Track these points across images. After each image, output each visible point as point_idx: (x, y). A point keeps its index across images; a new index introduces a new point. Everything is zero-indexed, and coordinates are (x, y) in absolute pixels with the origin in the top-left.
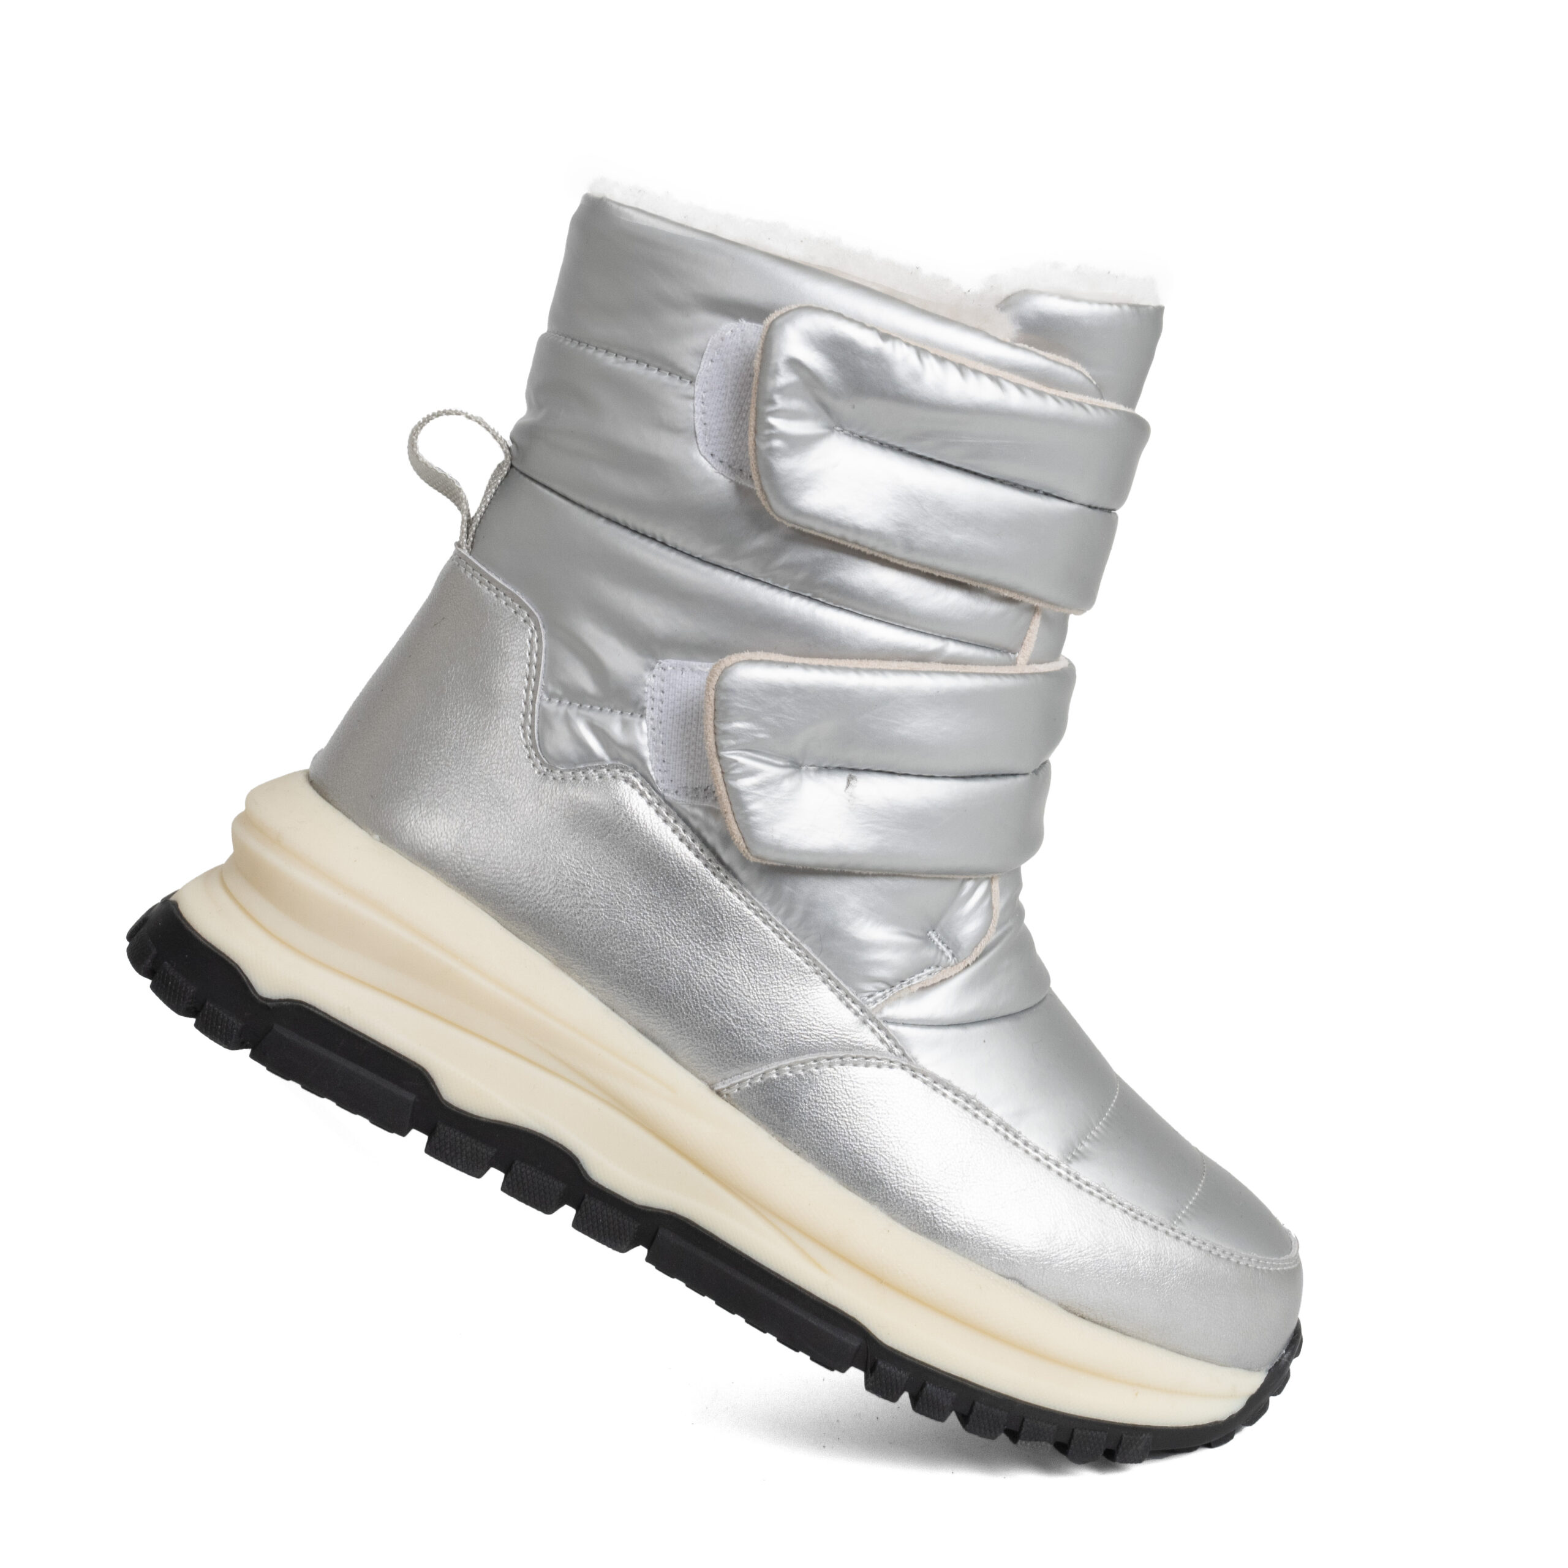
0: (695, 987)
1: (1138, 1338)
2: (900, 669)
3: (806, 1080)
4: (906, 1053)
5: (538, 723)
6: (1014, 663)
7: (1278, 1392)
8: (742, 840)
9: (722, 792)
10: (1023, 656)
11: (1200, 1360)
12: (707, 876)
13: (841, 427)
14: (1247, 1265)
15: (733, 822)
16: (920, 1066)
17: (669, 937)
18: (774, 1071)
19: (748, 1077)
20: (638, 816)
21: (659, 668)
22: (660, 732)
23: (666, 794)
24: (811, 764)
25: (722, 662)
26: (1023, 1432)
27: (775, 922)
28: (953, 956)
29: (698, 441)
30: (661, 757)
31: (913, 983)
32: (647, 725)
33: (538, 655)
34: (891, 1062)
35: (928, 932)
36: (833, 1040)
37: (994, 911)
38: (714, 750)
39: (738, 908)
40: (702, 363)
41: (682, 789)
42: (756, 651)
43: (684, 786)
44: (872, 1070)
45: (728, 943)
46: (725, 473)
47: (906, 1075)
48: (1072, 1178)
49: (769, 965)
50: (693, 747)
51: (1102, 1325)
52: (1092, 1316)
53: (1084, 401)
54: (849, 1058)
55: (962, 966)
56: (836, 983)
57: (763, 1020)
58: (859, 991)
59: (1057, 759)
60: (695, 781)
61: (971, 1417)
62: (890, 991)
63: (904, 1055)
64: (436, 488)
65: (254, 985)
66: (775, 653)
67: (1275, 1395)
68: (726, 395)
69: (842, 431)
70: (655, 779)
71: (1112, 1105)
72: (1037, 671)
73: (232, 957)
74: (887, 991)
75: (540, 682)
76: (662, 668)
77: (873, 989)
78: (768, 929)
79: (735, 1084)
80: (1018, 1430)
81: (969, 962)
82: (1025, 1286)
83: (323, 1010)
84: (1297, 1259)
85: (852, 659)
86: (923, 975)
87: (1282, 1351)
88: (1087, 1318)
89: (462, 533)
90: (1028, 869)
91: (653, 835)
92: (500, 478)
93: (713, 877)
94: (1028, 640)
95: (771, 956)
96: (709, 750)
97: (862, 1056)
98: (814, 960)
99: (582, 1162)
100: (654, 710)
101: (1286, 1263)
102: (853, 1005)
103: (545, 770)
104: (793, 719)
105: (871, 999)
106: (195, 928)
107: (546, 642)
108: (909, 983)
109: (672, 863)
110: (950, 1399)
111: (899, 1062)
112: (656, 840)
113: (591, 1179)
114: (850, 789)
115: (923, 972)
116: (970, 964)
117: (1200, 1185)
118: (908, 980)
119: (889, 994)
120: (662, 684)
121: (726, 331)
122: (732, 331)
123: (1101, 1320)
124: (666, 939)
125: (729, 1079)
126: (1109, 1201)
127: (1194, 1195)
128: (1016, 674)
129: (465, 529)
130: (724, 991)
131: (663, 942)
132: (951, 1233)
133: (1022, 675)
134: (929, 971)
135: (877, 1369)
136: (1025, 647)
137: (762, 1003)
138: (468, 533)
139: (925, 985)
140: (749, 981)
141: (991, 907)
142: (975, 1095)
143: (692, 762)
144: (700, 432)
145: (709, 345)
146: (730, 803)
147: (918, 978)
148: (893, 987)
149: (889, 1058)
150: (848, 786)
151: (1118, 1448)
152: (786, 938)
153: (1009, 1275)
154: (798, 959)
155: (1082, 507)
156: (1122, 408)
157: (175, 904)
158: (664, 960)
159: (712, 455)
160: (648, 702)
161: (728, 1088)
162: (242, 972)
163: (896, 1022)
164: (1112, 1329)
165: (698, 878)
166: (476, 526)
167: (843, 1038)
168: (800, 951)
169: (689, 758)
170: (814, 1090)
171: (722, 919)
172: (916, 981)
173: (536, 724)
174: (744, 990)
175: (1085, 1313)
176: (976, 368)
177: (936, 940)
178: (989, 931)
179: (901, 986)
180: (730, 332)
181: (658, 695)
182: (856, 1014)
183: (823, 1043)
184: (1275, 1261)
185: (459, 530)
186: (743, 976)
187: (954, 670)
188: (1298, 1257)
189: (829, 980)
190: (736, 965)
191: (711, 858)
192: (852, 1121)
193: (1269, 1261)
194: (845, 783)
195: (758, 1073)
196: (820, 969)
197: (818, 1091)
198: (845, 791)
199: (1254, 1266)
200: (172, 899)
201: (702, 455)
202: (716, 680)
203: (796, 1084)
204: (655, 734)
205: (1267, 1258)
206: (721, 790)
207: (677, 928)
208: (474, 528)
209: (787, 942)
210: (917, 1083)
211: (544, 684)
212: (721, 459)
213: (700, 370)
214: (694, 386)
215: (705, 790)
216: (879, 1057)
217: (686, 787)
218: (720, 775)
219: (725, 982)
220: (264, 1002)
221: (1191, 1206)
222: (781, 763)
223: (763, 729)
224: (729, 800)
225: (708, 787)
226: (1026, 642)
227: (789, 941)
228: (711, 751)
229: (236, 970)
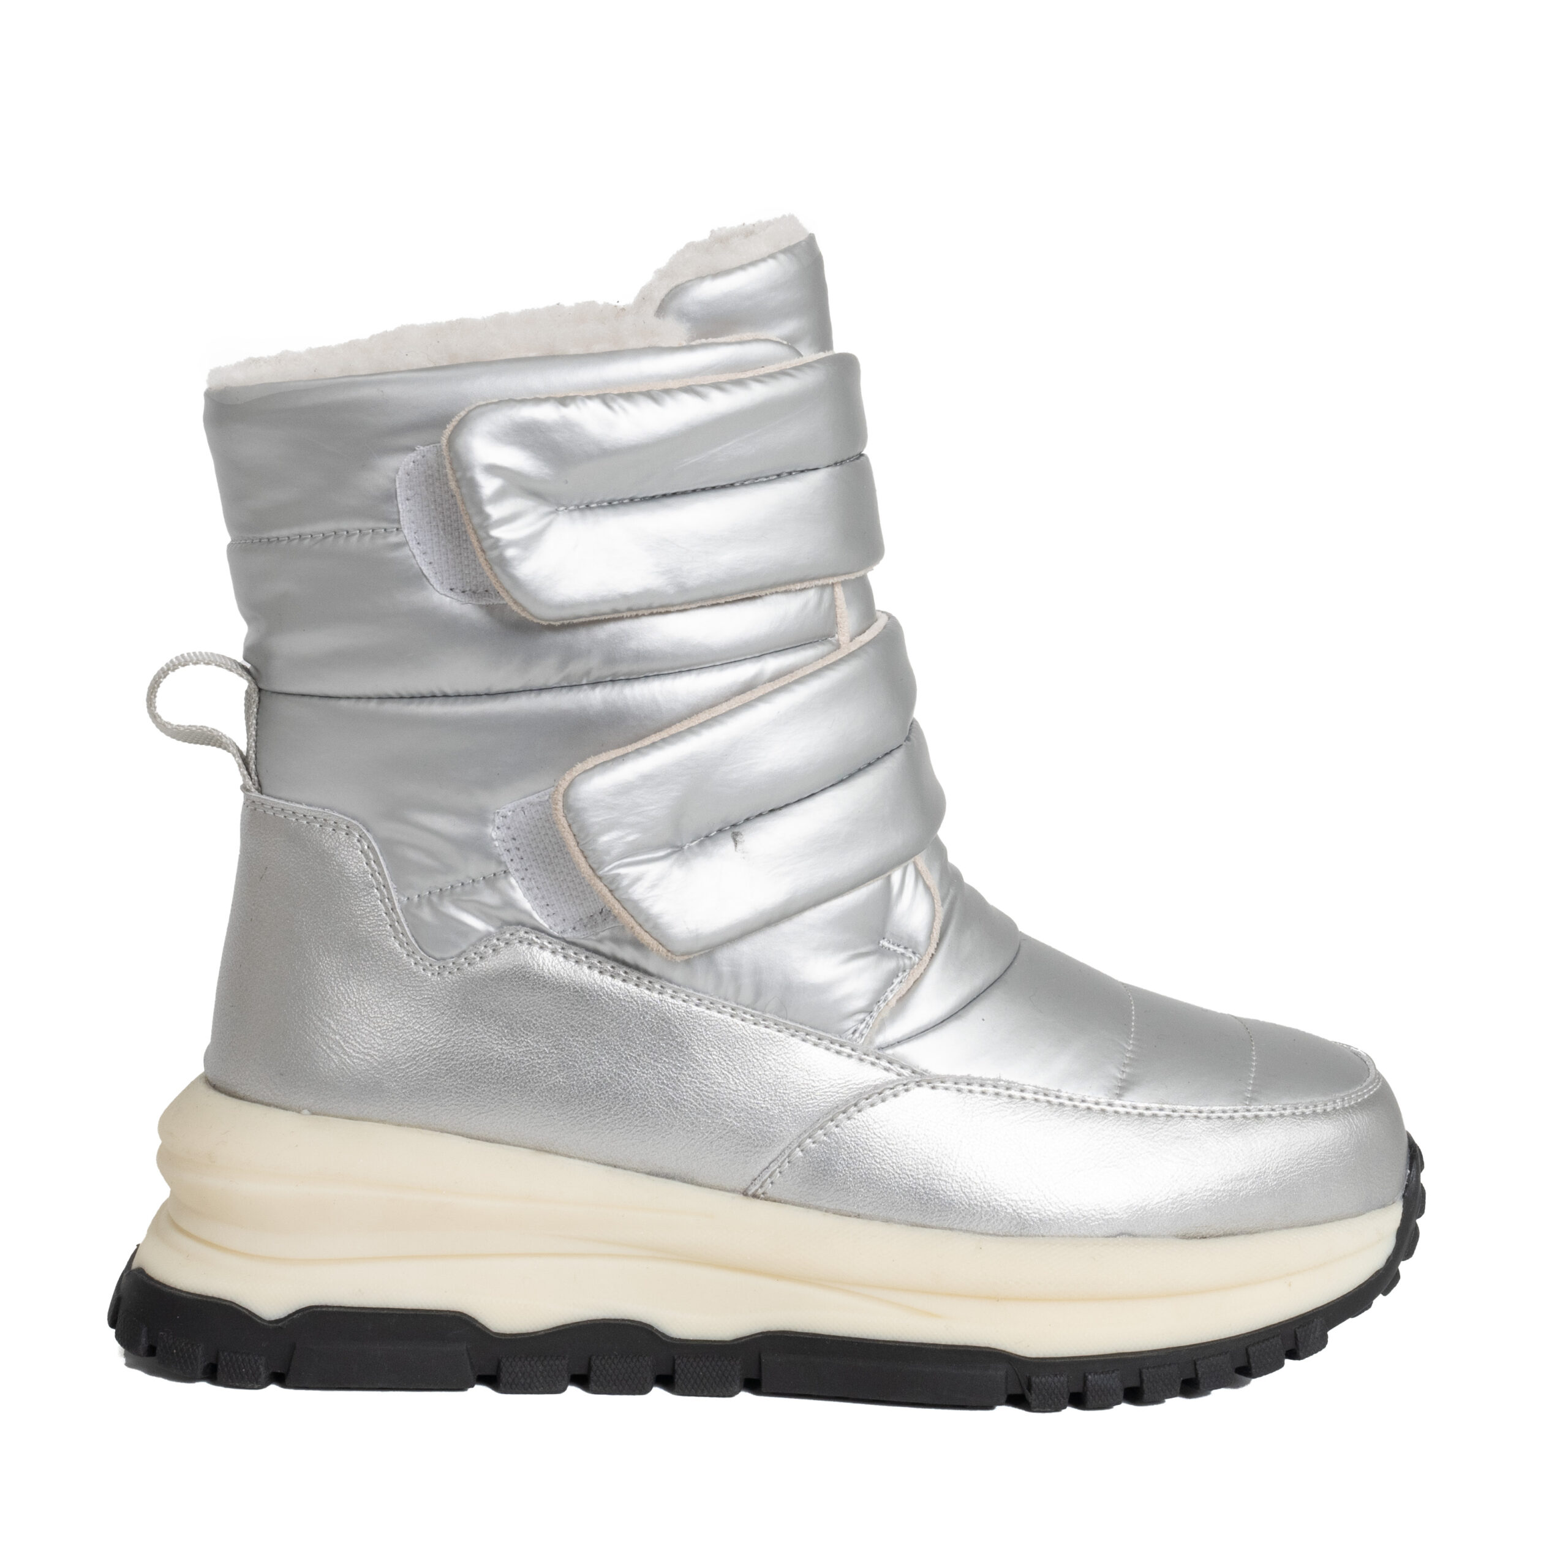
0: (682, 1106)
1: (1265, 1230)
2: (732, 708)
3: (832, 1143)
4: (915, 1069)
5: (408, 927)
6: (838, 646)
7: (1421, 1212)
8: (660, 946)
9: (619, 909)
10: (843, 634)
11: (1333, 1221)
12: (643, 995)
13: (563, 505)
14: (1334, 1108)
15: (643, 933)
16: (934, 1075)
17: (634, 1070)
18: (798, 1149)
19: (775, 1167)
20: (549, 970)
21: (499, 819)
22: (530, 879)
23: (565, 936)
24: (691, 840)
25: (559, 786)
26: (1200, 1375)
27: (729, 1006)
28: (914, 953)
29: (432, 583)
30: (544, 903)
31: (889, 999)
32: (515, 879)
33: (377, 862)
34: (905, 1085)
35: (879, 943)
36: (839, 1092)
37: (932, 890)
38: (591, 872)
39: (687, 1011)
40: (400, 506)
41: (578, 923)
42: (586, 760)
43: (578, 919)
44: (892, 1102)
45: (694, 1049)
46: (473, 600)
47: (925, 1090)
48: (1130, 1110)
49: (743, 1051)
50: (569, 878)
51: (1226, 1235)
52: (1212, 1232)
53: (783, 368)
54: (864, 1101)
55: (927, 958)
56: (816, 1036)
57: (763, 1105)
58: (841, 1033)
59: (920, 713)
60: (586, 909)
61: (1145, 1386)
62: (871, 1017)
63: (914, 1072)
64: (197, 743)
65: (257, 1314)
66: (605, 751)
67: (1420, 1216)
68: (437, 526)
69: (566, 509)
70: (547, 926)
71: (1133, 1018)
72: (863, 644)
73: (222, 1297)
74: (868, 1019)
75: (390, 887)
76: (503, 817)
77: (854, 1024)
78: (726, 1017)
79: (766, 1180)
80: (1194, 1376)
81: (932, 950)
82: (1135, 1236)
83: (336, 1304)
84: (1379, 1077)
85: (682, 721)
86: (895, 987)
87: (1407, 1172)
88: (1208, 1236)
89: (244, 776)
90: (944, 833)
91: (572, 980)
92: (254, 706)
93: (650, 993)
94: (841, 617)
95: (741, 1041)
96: (586, 876)
97: (876, 1094)
98: (785, 1024)
99: (656, 1326)
100: (514, 860)
101: (1370, 1087)
102: (842, 1049)
103: (437, 969)
104: (653, 807)
105: (857, 1035)
106: (173, 1285)
107: (377, 845)
108: (885, 1000)
109: (603, 999)
110: (1116, 1380)
111: (913, 1081)
112: (577, 985)
113: (672, 1338)
114: (739, 846)
115: (893, 983)
116: (933, 953)
117: (1254, 1053)
118: (883, 998)
119: (871, 1021)
120: (510, 832)
121: (409, 464)
122: (414, 462)
123: (1222, 1232)
124: (633, 1074)
125: (758, 1178)
126: (1176, 1114)
127: (1252, 1066)
128: (844, 657)
129: (246, 772)
130: (712, 1096)
131: (630, 1078)
132: (1040, 1220)
133: (851, 655)
134: (899, 979)
135: (1034, 1385)
136: (842, 626)
137: (754, 1091)
138: (250, 774)
139: (901, 995)
140: (732, 1075)
141: (927, 888)
142: (1000, 1077)
143: (574, 893)
144: (429, 574)
145: (398, 486)
146: (632, 916)
147: (891, 991)
148: (872, 1012)
149: (901, 1082)
150: (736, 844)
151: (1296, 1344)
152: (748, 1016)
153: (1115, 1232)
154: (768, 1030)
155: (829, 469)
156: (822, 355)
157: (141, 1271)
158: (640, 1095)
159: (451, 589)
160: (505, 855)
161: (761, 1187)
162: (241, 1307)
163: (891, 1045)
164: (1237, 1235)
165: (635, 1001)
166: (254, 763)
167: (848, 1085)
168: (766, 1023)
169: (570, 890)
170: (844, 1148)
171: (678, 1029)
172: (891, 997)
173: (407, 929)
174: (730, 1086)
175: (1204, 1233)
176: (666, 388)
177: (891, 946)
178: (936, 913)
179: (879, 1008)
180: (412, 463)
181: (511, 845)
182: (850, 1056)
183: (832, 1099)
184: (1358, 1091)
185: (239, 773)
186: (723, 1074)
187: (785, 683)
188: (1379, 1074)
189: (808, 1037)
190: (712, 1067)
191: (638, 975)
192: (895, 1161)
193: (1353, 1093)
194: (732, 843)
195: (783, 1158)
196: (794, 1031)
197: (848, 1147)
198: (736, 850)
199: (1341, 1107)
200: (134, 1266)
201: (441, 594)
202: (561, 807)
203: (824, 1151)
204: (526, 883)
205: (1351, 1091)
206: (617, 908)
207: (638, 1058)
208: (254, 767)
209: (750, 1020)
210: (940, 1093)
211: (395, 887)
212: (462, 589)
213: (401, 513)
214: (402, 531)
215: (601, 913)
216: (891, 1086)
217: (581, 919)
218: (609, 894)
219: (709, 1087)
220: (275, 1325)
221: (1255, 1078)
222: (661, 853)
223: (629, 831)
224: (629, 914)
225: (602, 909)
226: (839, 619)
227: (752, 1018)
228: (589, 876)
229: (232, 1308)
